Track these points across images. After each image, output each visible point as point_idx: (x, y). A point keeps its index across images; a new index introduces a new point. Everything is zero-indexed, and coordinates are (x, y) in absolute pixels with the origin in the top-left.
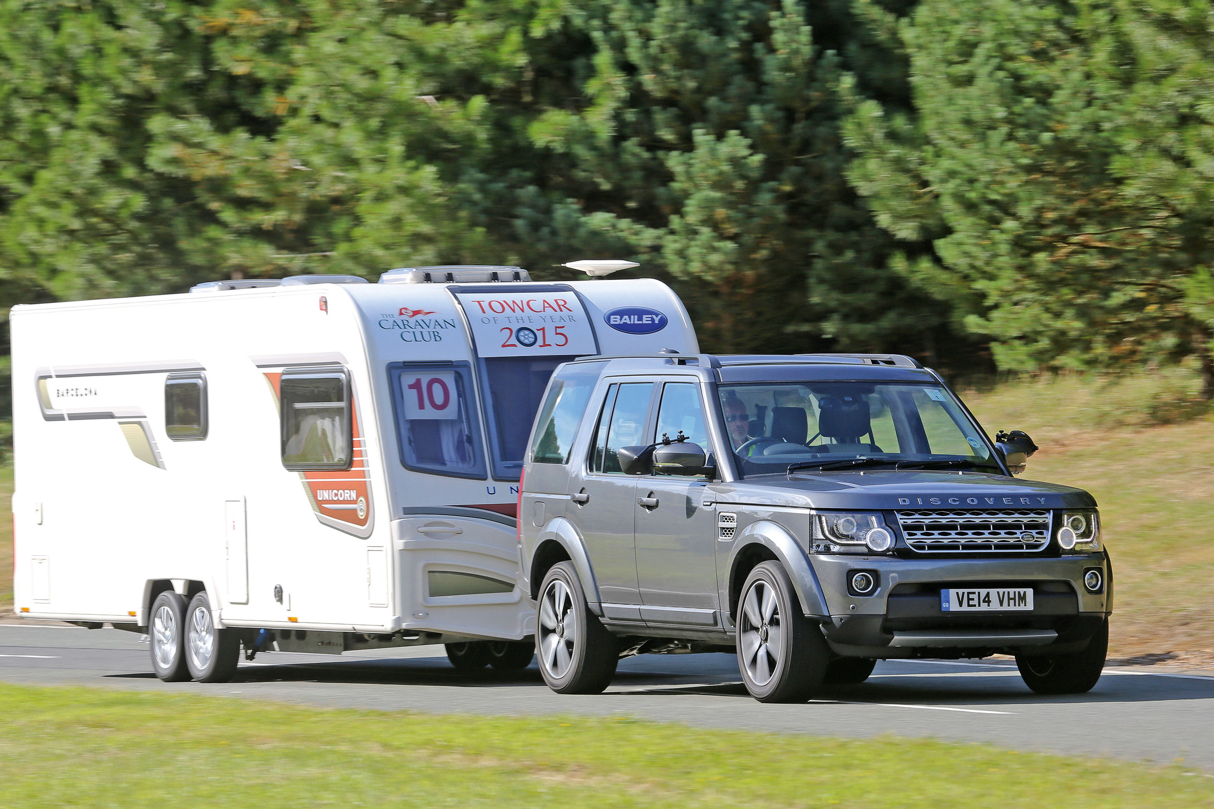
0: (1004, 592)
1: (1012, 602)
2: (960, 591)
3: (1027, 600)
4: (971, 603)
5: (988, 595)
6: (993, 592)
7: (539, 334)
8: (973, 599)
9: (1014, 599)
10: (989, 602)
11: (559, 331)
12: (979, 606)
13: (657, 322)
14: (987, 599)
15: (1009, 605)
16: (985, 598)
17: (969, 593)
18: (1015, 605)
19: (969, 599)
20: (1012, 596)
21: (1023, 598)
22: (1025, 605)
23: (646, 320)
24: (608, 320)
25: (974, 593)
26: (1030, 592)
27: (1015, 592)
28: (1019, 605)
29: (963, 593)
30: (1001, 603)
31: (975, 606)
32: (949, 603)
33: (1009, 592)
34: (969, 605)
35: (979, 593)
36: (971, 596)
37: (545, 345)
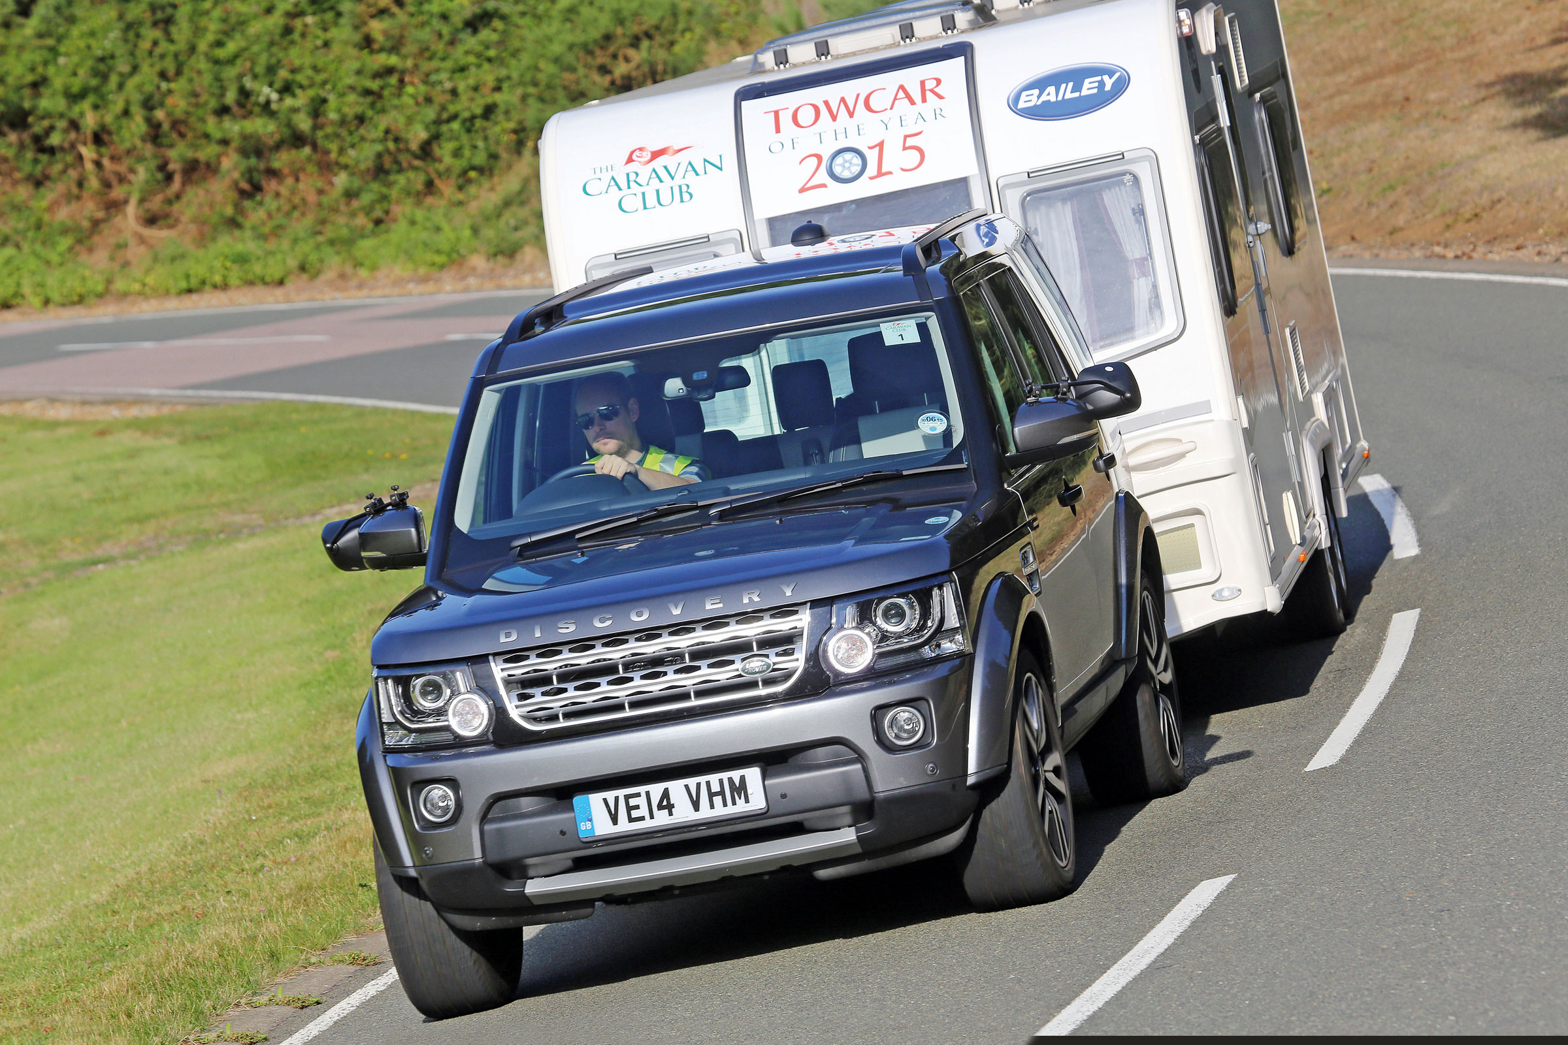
0: (698, 785)
1: (718, 800)
2: (610, 795)
3: (749, 792)
4: (635, 814)
5: (666, 794)
6: (676, 788)
7: (872, 156)
8: (637, 807)
9: (722, 793)
10: (670, 807)
11: (910, 141)
12: (652, 817)
13: (1108, 88)
14: (665, 803)
15: (712, 807)
16: (661, 801)
17: (627, 797)
18: (725, 805)
19: (629, 809)
20: (715, 788)
21: (740, 789)
22: (747, 801)
23: (1089, 87)
24: (1013, 104)
25: (638, 795)
26: (753, 775)
27: (721, 781)
28: (734, 803)
29: (617, 799)
30: (696, 805)
31: (642, 818)
32: (590, 820)
33: (708, 783)
34: (631, 820)
35: (648, 793)
36: (633, 802)
37: (880, 174)
